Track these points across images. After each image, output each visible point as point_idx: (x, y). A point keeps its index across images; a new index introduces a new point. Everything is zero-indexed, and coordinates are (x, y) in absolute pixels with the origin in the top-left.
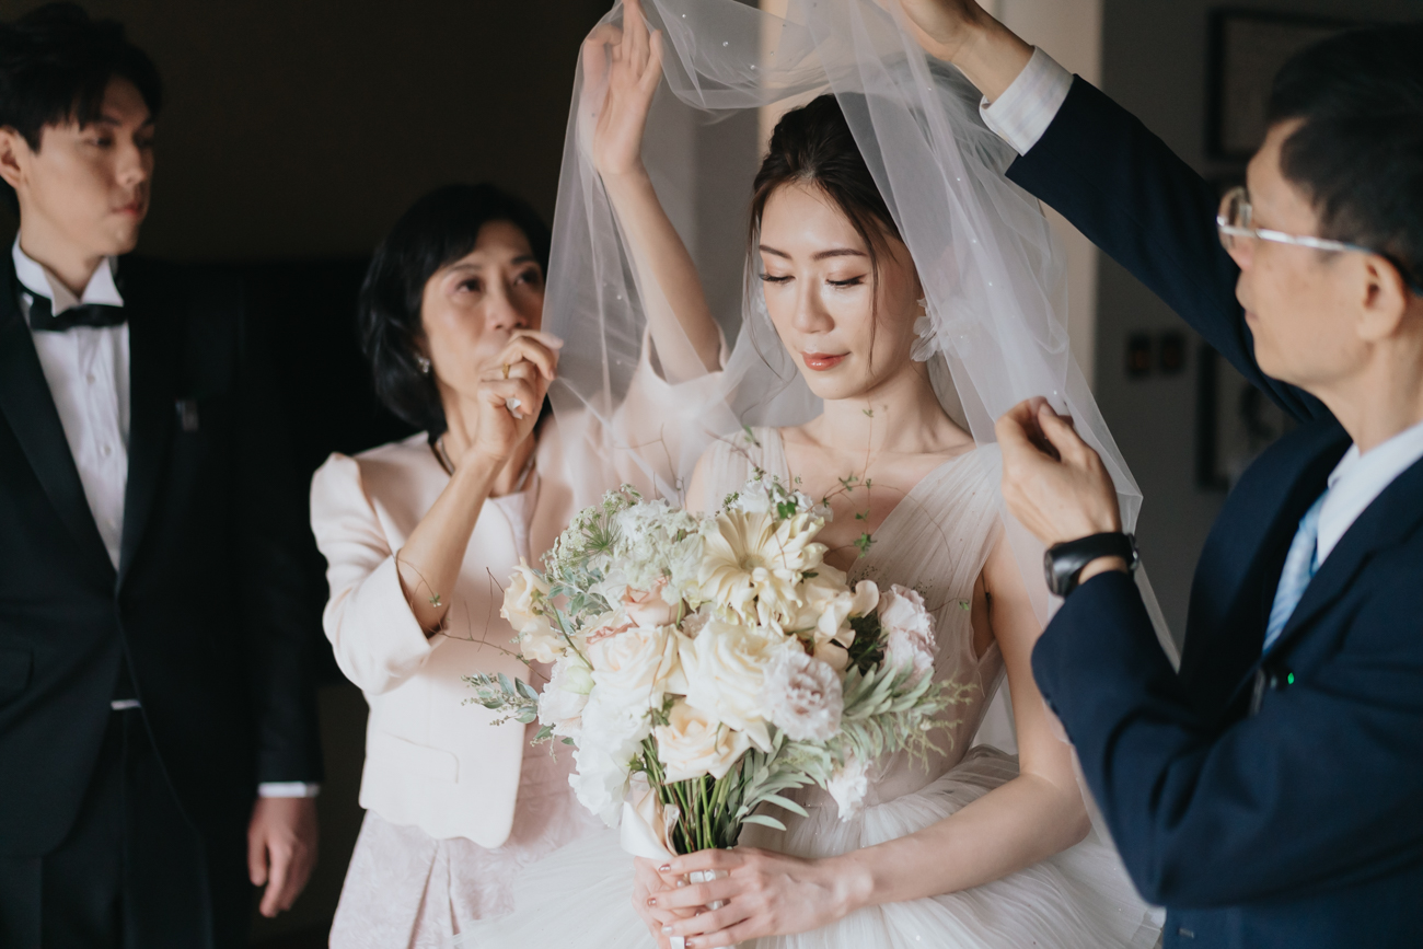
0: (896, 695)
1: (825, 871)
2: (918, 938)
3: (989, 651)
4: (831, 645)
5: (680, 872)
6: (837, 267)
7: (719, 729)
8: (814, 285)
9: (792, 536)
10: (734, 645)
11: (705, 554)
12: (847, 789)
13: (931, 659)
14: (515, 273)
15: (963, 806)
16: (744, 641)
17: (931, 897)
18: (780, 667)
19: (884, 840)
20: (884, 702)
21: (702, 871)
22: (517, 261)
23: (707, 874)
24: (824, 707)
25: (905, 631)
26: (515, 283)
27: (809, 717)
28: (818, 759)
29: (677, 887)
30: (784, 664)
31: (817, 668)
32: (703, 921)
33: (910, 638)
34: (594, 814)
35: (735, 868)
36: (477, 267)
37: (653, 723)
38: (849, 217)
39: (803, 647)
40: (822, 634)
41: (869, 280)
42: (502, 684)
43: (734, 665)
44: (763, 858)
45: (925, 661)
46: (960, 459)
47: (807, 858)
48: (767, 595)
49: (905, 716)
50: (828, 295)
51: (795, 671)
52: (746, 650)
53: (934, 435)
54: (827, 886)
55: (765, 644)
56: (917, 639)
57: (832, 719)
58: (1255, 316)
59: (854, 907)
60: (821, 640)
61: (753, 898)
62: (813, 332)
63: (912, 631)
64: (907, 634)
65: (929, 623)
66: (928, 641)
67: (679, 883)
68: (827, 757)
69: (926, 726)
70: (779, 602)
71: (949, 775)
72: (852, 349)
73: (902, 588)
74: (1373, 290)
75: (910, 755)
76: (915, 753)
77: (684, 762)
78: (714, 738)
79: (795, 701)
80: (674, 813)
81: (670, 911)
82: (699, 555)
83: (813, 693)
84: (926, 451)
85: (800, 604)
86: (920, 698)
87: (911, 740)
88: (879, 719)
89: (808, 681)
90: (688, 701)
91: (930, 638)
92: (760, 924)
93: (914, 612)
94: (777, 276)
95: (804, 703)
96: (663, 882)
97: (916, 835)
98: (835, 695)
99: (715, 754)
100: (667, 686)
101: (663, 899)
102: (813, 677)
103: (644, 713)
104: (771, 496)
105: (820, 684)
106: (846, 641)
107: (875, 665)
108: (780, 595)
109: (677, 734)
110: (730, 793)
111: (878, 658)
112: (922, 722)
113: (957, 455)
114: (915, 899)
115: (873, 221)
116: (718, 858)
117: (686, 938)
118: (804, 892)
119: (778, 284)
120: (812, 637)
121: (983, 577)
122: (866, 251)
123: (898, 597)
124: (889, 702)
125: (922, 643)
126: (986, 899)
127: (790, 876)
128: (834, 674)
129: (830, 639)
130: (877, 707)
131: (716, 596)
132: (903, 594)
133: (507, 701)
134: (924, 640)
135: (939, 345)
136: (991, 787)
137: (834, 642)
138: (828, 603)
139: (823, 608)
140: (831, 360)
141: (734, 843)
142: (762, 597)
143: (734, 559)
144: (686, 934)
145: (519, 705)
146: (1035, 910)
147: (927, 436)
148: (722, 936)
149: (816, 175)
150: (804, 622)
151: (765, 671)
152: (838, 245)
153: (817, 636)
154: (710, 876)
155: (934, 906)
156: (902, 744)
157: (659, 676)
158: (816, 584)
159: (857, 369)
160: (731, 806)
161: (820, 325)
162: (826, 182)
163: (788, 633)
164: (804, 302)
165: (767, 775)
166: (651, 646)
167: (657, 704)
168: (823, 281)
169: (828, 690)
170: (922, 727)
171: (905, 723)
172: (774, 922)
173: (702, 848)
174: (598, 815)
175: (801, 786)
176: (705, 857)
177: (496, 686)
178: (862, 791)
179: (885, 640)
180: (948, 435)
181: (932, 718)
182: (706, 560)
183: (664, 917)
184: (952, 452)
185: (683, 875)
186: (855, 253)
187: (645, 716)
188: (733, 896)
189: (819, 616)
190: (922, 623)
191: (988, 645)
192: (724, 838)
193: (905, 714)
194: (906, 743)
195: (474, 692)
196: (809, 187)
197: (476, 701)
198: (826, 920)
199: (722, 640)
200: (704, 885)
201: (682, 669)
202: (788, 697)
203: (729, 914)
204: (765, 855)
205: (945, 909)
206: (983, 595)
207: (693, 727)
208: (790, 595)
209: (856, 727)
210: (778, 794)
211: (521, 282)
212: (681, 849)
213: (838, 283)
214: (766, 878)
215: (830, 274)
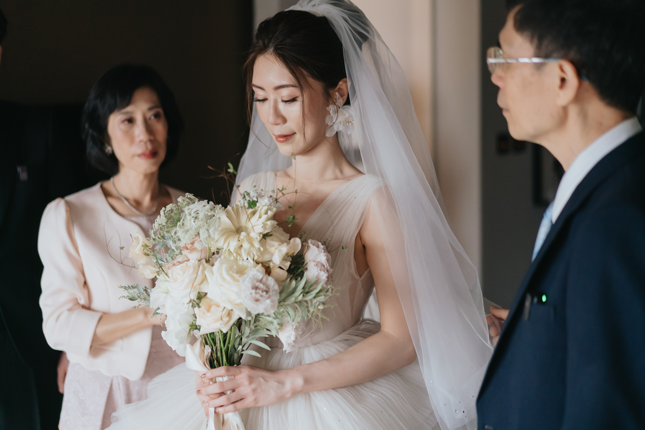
0: (306, 292)
1: (281, 376)
2: (325, 409)
3: (366, 272)
4: (279, 269)
5: (211, 377)
6: (286, 93)
7: (224, 309)
8: (276, 102)
9: (260, 217)
10: (229, 269)
11: (219, 226)
12: (287, 337)
13: (326, 275)
14: (150, 114)
15: (351, 346)
16: (235, 267)
17: (333, 389)
18: (248, 279)
19: (312, 362)
20: (299, 295)
21: (222, 376)
22: (150, 109)
23: (224, 378)
24: (268, 298)
25: (315, 262)
26: (150, 119)
27: (261, 303)
28: (272, 323)
29: (209, 384)
30: (250, 278)
31: (267, 279)
32: (222, 400)
33: (317, 265)
34: (173, 350)
35: (237, 375)
36: (131, 113)
37: (193, 306)
38: (288, 69)
39: (264, 270)
40: (274, 264)
41: (300, 99)
42: (139, 290)
43: (228, 278)
44: (250, 370)
45: (324, 276)
46: (350, 182)
47: (272, 370)
48: (246, 245)
49: (311, 302)
50: (282, 106)
51: (255, 281)
52: (235, 271)
53: (341, 171)
54: (281, 383)
55: (246, 268)
56: (320, 265)
57: (272, 304)
58: (507, 110)
59: (295, 393)
60: (274, 266)
61: (245, 389)
62: (277, 124)
63: (318, 262)
64: (315, 263)
65: (325, 258)
66: (326, 267)
67: (211, 383)
68: (276, 322)
69: (321, 307)
70: (252, 248)
71: (346, 332)
72: (296, 132)
73: (314, 241)
74: (563, 80)
75: (313, 321)
76: (316, 320)
77: (208, 325)
78: (221, 313)
79: (254, 295)
80: (209, 349)
81: (208, 395)
82: (217, 227)
83: (262, 292)
84: (336, 178)
85: (262, 249)
86: (317, 293)
87: (314, 314)
88: (299, 304)
89: (261, 286)
90: (208, 296)
91: (327, 265)
92: (249, 402)
93: (318, 253)
94: (260, 99)
95: (258, 296)
96: (204, 383)
97: (327, 360)
98: (274, 293)
99: (221, 321)
100: (200, 288)
101: (203, 391)
102: (264, 284)
103: (188, 302)
104: (244, 197)
105: (268, 287)
106: (285, 267)
107: (300, 278)
108: (252, 245)
109: (206, 312)
110: (235, 340)
111: (301, 275)
112: (319, 305)
113: (350, 180)
114: (325, 390)
115: (300, 70)
116: (228, 370)
117: (215, 408)
118: (270, 386)
119: (261, 103)
120: (270, 265)
121: (359, 236)
122: (297, 85)
123: (311, 245)
124: (301, 295)
125: (323, 267)
126: (363, 391)
127: (263, 378)
128: (275, 282)
129: (278, 266)
130: (297, 298)
131: (223, 245)
132: (314, 245)
133: (139, 297)
134: (324, 266)
135: (338, 128)
136: (365, 337)
137: (280, 268)
138: (276, 249)
139: (273, 251)
140: (287, 137)
141: (239, 364)
142: (244, 246)
143: (233, 228)
144: (215, 406)
145: (144, 299)
146: (385, 396)
147: (338, 172)
148: (231, 407)
149: (274, 50)
150: (266, 258)
151: (241, 281)
152: (285, 83)
153: (271, 264)
154: (225, 379)
155: (335, 394)
156: (310, 316)
157: (195, 284)
158: (272, 240)
159: (299, 141)
160: (236, 346)
161: (279, 121)
162: (278, 53)
163: (257, 263)
164: (272, 111)
165: (249, 331)
166: (191, 270)
167: (194, 296)
168: (280, 100)
169: (271, 290)
170: (319, 307)
171: (312, 305)
172: (256, 400)
173: (223, 365)
174: (175, 350)
175: (268, 336)
176: (221, 370)
177: (136, 290)
178: (293, 338)
179: (306, 267)
180: (348, 170)
181: (324, 303)
182: (220, 228)
183: (206, 399)
184: (348, 179)
185: (213, 379)
186: (293, 86)
187: (188, 303)
188: (236, 388)
189: (272, 255)
190: (322, 257)
191: (366, 270)
192: (232, 360)
193: (311, 300)
194: (312, 315)
195: (126, 293)
196: (270, 56)
197: (125, 297)
198: (281, 400)
199: (224, 266)
200: (222, 383)
201: (207, 281)
202: (251, 294)
203: (234, 396)
204: (252, 369)
205: (340, 396)
206: (361, 246)
207: (213, 308)
208: (257, 245)
209: (289, 308)
210: (256, 340)
211: (153, 118)
212: (212, 366)
213: (286, 102)
214: (251, 379)
215: (282, 97)
